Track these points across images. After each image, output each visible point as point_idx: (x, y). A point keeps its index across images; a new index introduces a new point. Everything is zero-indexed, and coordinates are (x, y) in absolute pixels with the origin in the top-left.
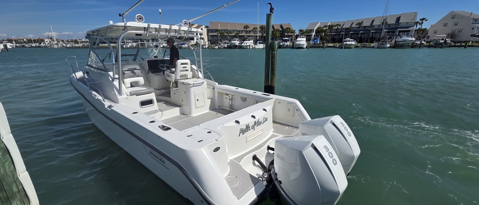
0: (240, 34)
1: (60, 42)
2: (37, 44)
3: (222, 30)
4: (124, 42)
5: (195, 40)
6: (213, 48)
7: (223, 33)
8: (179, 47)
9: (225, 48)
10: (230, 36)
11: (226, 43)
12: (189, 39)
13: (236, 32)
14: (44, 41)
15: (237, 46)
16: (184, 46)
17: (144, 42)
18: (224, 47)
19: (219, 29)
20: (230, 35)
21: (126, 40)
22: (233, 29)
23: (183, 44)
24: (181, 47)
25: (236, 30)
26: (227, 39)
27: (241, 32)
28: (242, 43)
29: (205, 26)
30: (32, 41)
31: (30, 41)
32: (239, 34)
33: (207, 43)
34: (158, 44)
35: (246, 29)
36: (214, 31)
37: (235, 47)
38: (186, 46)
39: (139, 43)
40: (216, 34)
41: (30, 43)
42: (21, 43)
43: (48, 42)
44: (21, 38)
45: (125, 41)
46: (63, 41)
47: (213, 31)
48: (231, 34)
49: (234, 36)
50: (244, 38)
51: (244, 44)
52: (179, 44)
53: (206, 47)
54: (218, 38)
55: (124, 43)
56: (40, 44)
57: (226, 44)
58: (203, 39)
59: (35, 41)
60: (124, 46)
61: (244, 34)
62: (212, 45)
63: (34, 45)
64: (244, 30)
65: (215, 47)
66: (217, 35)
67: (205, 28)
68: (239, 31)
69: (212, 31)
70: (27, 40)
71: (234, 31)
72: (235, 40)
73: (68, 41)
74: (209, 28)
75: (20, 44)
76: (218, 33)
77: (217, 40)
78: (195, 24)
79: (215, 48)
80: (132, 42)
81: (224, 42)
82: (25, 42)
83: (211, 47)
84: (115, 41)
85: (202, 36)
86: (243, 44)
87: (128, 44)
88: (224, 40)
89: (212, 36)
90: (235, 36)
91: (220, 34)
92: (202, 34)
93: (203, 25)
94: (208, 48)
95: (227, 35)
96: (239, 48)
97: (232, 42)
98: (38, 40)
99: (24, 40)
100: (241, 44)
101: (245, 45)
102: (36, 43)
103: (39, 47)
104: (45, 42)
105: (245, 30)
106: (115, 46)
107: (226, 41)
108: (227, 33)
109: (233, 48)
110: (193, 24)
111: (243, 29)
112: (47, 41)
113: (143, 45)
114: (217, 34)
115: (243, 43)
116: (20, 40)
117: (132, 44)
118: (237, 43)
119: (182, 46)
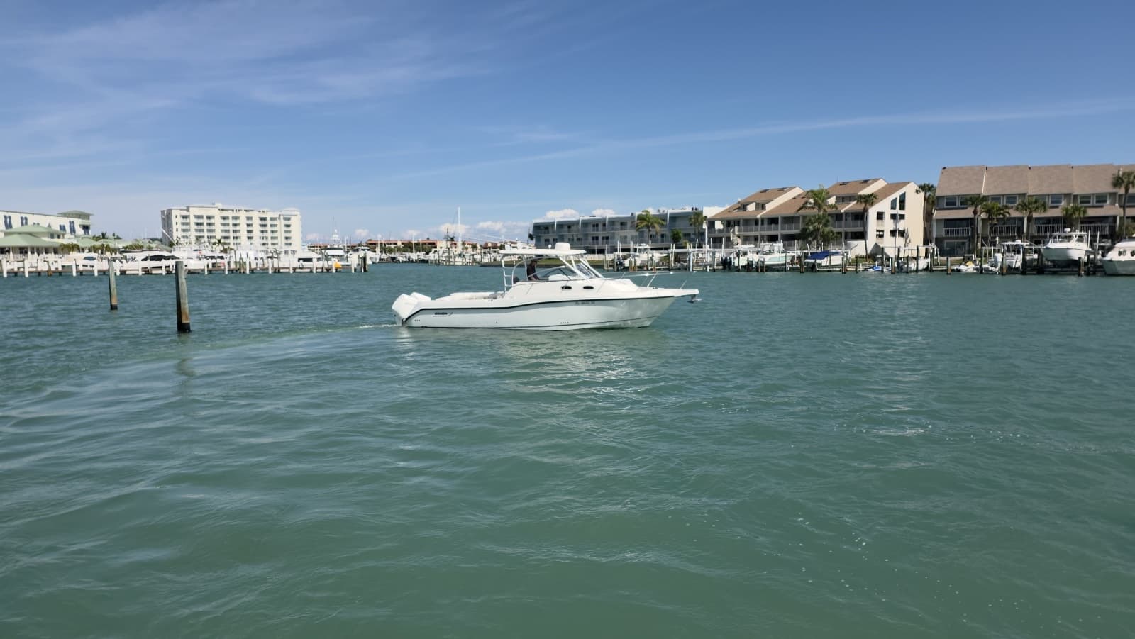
0: (1092, 213)
1: (467, 248)
2: (421, 255)
3: (996, 198)
4: (628, 250)
5: (872, 239)
6: (953, 270)
7: (1000, 209)
8: (807, 264)
9: (1011, 270)
10: (1037, 219)
11: (1017, 250)
12: (846, 238)
13: (1069, 203)
14: (436, 247)
15: (1077, 263)
16: (824, 262)
17: (684, 247)
18: (1009, 267)
19: (983, 192)
20: (1035, 215)
21: (635, 243)
22: (1055, 190)
23: (826, 254)
24: (814, 265)
25: (1067, 196)
26: (1020, 234)
27: (1093, 201)
28: (1106, 251)
29: (921, 187)
30: (411, 248)
31: (408, 247)
32: (1085, 212)
33: (922, 253)
34: (732, 256)
35: (1127, 190)
36: (958, 204)
37: (1069, 266)
38: (837, 260)
39: (670, 251)
40: (967, 213)
41: (407, 251)
42: (391, 251)
43: (444, 249)
44: (392, 239)
45: (632, 245)
46: (474, 247)
47: (955, 204)
48: (1045, 211)
49: (1056, 220)
50: (1112, 228)
51: (1120, 253)
52: (806, 256)
53: (920, 267)
54: (974, 230)
55: (625, 254)
56: (427, 253)
57: (1018, 252)
58: (902, 234)
59: (419, 247)
60: (626, 263)
61: (1110, 209)
62: (950, 259)
63: (414, 256)
64: (1113, 195)
65: (962, 267)
66: (972, 219)
67: (917, 191)
68: (1085, 199)
69: (951, 203)
70: (403, 243)
71: (1056, 199)
72: (1069, 238)
73: (486, 247)
74: (938, 193)
75: (389, 255)
76: (979, 208)
77: (972, 239)
78: (876, 180)
79: (959, 271)
80: (652, 249)
81: (1008, 246)
82: (399, 249)
83: (939, 268)
84: (600, 245)
85: (902, 225)
86: (1113, 256)
87: (638, 256)
88: (1003, 239)
89: (949, 222)
90: (1065, 221)
91: (989, 211)
92: (902, 217)
93: (908, 183)
94: (926, 269)
95: (1022, 219)
96: (1088, 273)
97: (1052, 245)
98: (425, 243)
99: (396, 244)
100: (1103, 255)
101: (1122, 258)
102: (420, 252)
103: (423, 261)
104: (438, 249)
105: (1122, 191)
106: (599, 261)
107: (1019, 242)
108: (1024, 206)
109: (1054, 273)
110: (866, 182)
111: (1108, 189)
112: (442, 245)
113: (681, 257)
114: (975, 212)
115: (1111, 249)
116: (391, 244)
117: (650, 255)
118: (1077, 249)
119: (819, 261)
